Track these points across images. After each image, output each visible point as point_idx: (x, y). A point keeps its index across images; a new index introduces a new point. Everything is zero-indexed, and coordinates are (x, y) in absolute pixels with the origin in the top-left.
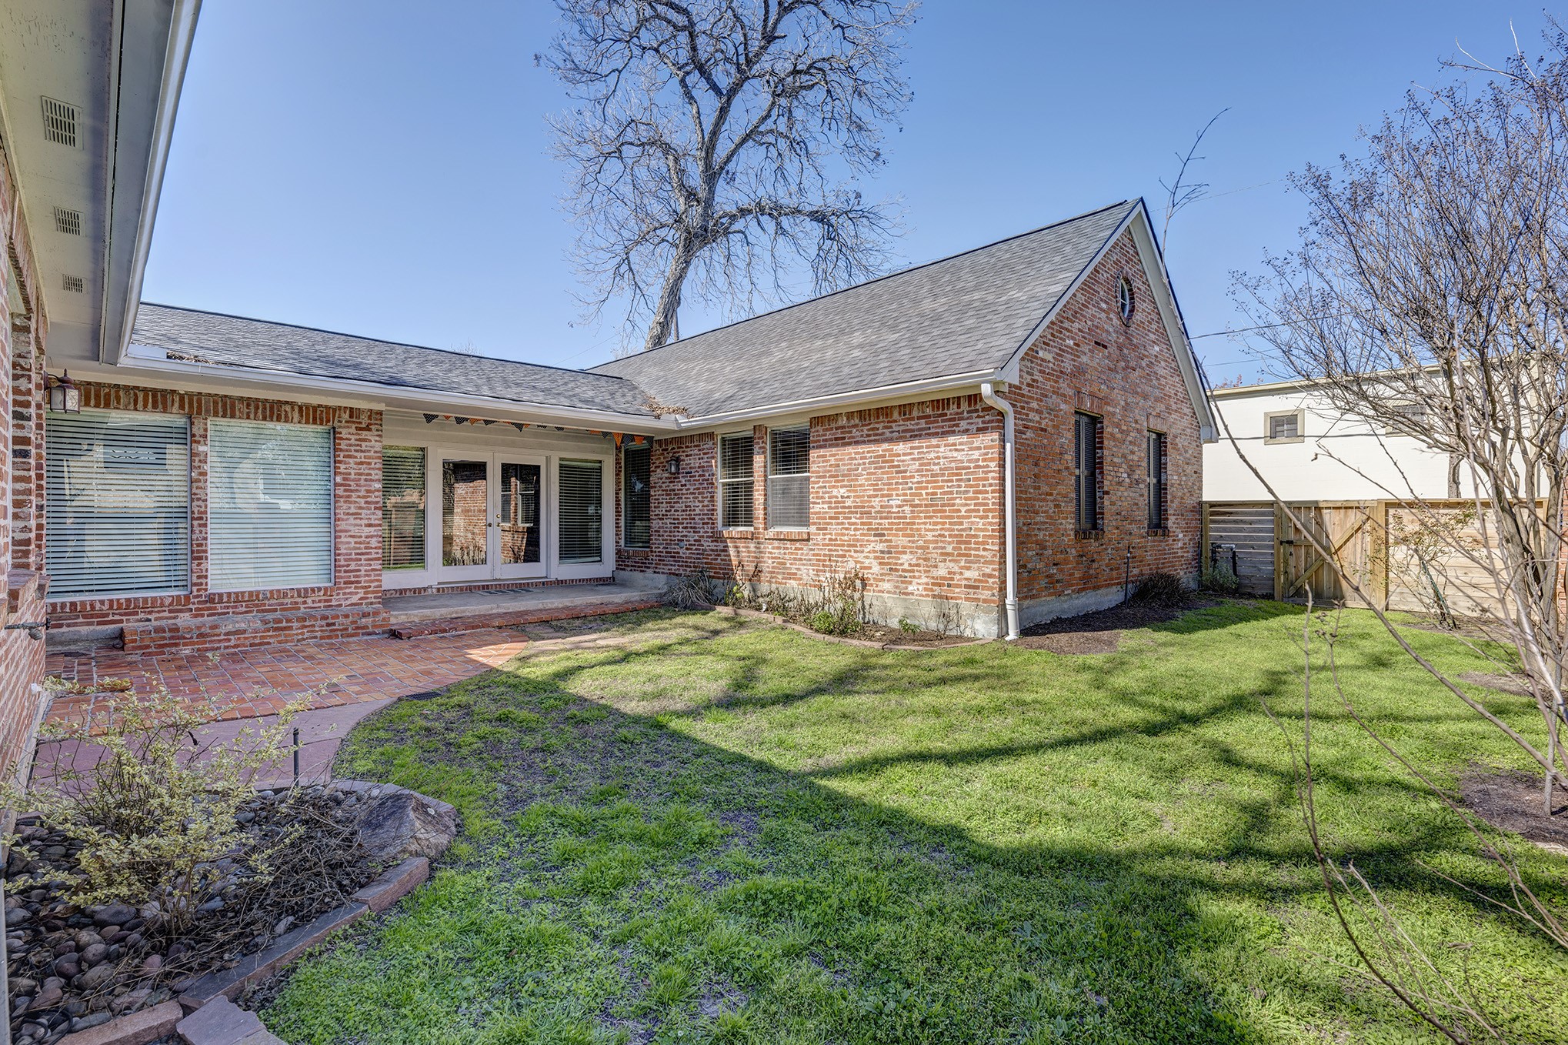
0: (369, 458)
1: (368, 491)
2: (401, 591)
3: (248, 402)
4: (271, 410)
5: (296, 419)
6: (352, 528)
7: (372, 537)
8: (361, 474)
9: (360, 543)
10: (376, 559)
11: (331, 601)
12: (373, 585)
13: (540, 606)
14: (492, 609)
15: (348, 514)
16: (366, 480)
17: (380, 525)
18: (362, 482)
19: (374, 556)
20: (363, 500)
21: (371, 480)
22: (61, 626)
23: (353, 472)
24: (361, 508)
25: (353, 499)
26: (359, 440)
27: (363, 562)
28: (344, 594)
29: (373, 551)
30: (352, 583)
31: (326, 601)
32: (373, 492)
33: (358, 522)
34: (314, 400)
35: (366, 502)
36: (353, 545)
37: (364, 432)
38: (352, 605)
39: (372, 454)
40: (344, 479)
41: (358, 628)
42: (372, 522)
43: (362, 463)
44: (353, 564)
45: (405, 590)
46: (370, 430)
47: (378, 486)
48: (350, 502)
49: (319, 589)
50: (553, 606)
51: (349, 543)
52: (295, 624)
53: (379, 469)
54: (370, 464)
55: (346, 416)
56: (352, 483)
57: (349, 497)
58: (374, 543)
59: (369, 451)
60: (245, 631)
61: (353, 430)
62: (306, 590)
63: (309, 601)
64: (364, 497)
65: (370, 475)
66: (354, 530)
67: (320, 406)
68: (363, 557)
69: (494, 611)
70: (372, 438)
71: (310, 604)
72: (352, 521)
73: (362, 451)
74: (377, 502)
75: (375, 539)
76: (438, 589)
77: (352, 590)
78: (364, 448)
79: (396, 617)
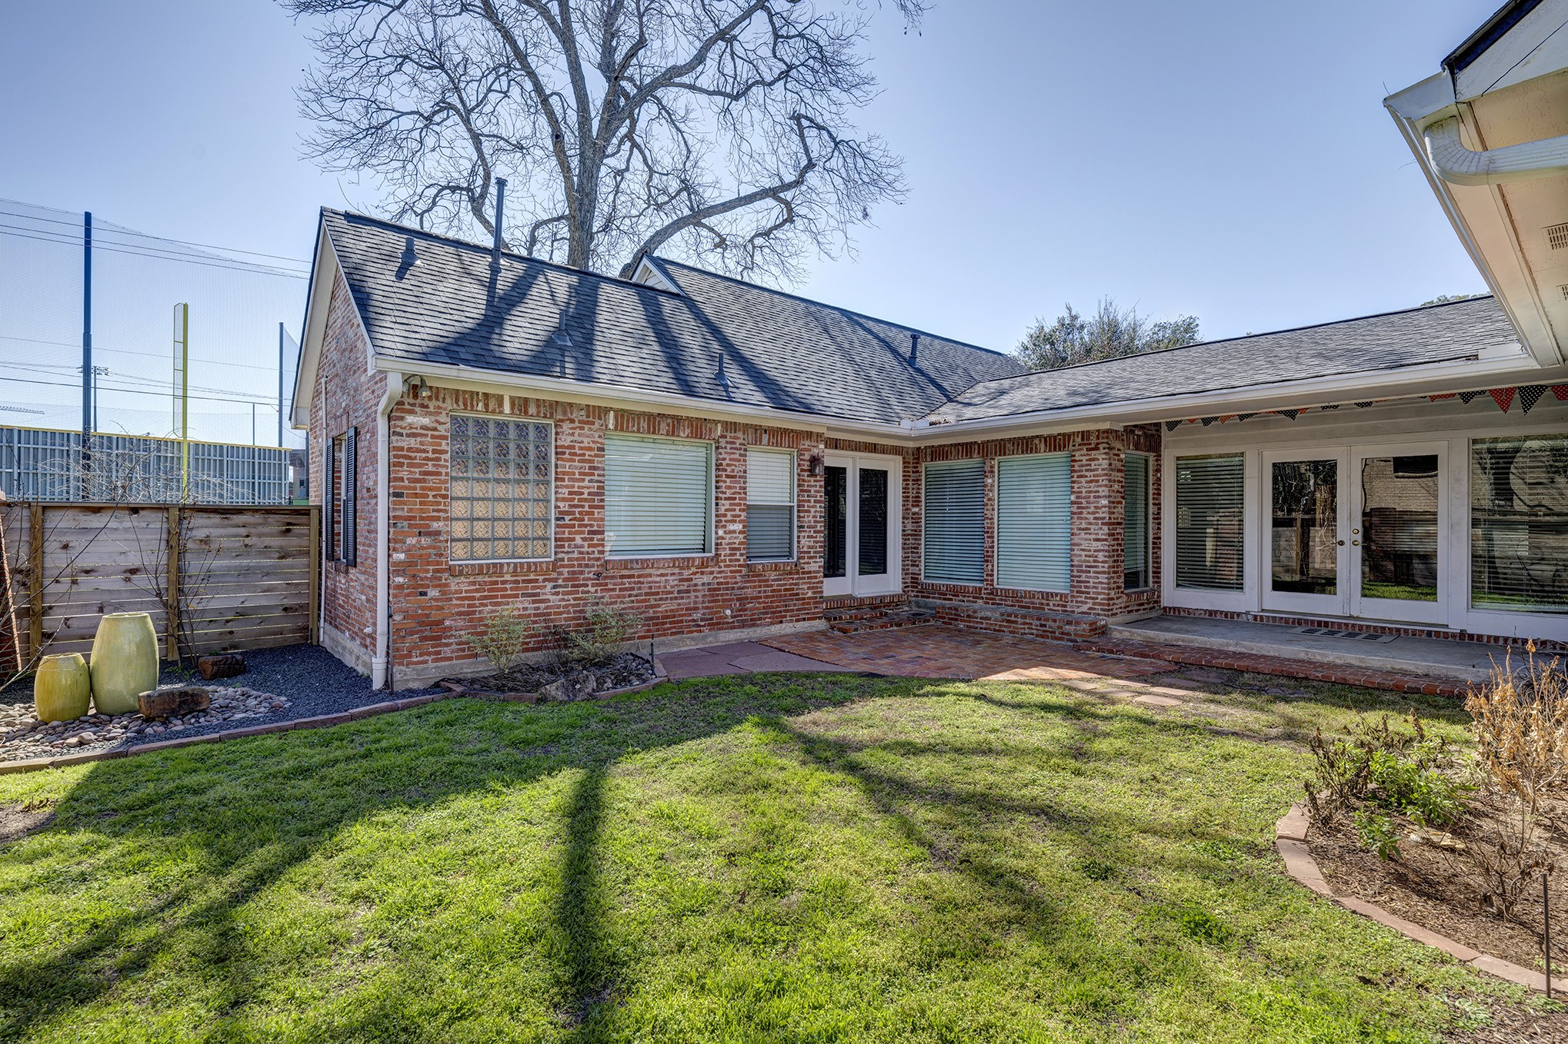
0: (1097, 476)
1: (1096, 508)
2: (1211, 613)
3: (1012, 440)
4: (1026, 445)
5: (1042, 450)
6: (1082, 542)
7: (1099, 551)
8: (1090, 492)
9: (1089, 556)
10: (1104, 572)
11: (1065, 606)
12: (1100, 597)
13: (1302, 656)
14: (1228, 645)
15: (1080, 529)
16: (1095, 497)
17: (1106, 540)
18: (1092, 499)
19: (1101, 569)
20: (1092, 516)
21: (1099, 497)
22: (929, 597)
23: (1084, 490)
24: (1090, 524)
25: (1084, 515)
26: (1090, 460)
27: (1092, 574)
28: (1077, 602)
29: (1100, 565)
30: (1082, 592)
31: (1063, 606)
32: (1100, 508)
33: (1088, 536)
34: (1054, 431)
35: (1095, 518)
36: (1083, 558)
37: (1093, 452)
38: (1082, 613)
39: (1100, 472)
40: (1077, 497)
41: (1062, 633)
42: (1100, 537)
43: (1091, 481)
44: (1084, 575)
45: (1216, 612)
46: (1098, 449)
47: (1105, 502)
48: (1082, 518)
49: (1057, 595)
50: (1326, 660)
51: (1080, 556)
52: (1020, 620)
53: (1106, 486)
54: (1098, 481)
55: (1079, 440)
56: (1083, 501)
57: (1081, 513)
58: (1101, 556)
59: (1097, 470)
60: (990, 619)
61: (1084, 452)
62: (1047, 593)
63: (1051, 603)
64: (1093, 513)
65: (1098, 492)
66: (1085, 545)
67: (1059, 434)
68: (1092, 570)
69: (1231, 649)
70: (1100, 457)
71: (1052, 607)
72: (1083, 536)
73: (1091, 470)
74: (1104, 518)
75: (1101, 554)
76: (1255, 617)
77: (1083, 599)
78: (1093, 467)
79: (1120, 632)
